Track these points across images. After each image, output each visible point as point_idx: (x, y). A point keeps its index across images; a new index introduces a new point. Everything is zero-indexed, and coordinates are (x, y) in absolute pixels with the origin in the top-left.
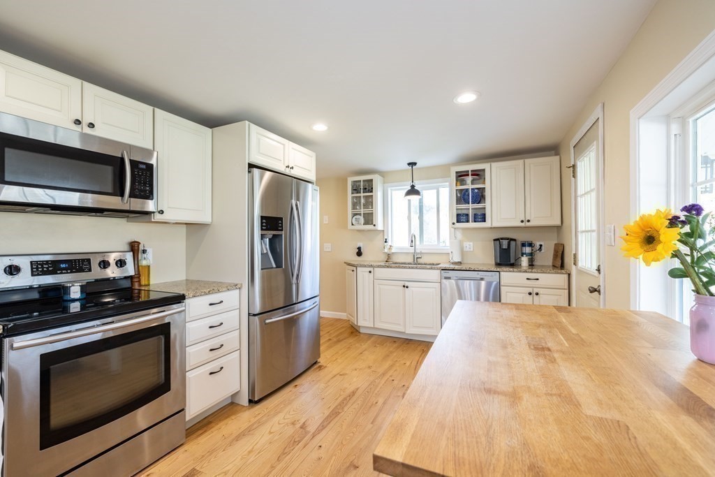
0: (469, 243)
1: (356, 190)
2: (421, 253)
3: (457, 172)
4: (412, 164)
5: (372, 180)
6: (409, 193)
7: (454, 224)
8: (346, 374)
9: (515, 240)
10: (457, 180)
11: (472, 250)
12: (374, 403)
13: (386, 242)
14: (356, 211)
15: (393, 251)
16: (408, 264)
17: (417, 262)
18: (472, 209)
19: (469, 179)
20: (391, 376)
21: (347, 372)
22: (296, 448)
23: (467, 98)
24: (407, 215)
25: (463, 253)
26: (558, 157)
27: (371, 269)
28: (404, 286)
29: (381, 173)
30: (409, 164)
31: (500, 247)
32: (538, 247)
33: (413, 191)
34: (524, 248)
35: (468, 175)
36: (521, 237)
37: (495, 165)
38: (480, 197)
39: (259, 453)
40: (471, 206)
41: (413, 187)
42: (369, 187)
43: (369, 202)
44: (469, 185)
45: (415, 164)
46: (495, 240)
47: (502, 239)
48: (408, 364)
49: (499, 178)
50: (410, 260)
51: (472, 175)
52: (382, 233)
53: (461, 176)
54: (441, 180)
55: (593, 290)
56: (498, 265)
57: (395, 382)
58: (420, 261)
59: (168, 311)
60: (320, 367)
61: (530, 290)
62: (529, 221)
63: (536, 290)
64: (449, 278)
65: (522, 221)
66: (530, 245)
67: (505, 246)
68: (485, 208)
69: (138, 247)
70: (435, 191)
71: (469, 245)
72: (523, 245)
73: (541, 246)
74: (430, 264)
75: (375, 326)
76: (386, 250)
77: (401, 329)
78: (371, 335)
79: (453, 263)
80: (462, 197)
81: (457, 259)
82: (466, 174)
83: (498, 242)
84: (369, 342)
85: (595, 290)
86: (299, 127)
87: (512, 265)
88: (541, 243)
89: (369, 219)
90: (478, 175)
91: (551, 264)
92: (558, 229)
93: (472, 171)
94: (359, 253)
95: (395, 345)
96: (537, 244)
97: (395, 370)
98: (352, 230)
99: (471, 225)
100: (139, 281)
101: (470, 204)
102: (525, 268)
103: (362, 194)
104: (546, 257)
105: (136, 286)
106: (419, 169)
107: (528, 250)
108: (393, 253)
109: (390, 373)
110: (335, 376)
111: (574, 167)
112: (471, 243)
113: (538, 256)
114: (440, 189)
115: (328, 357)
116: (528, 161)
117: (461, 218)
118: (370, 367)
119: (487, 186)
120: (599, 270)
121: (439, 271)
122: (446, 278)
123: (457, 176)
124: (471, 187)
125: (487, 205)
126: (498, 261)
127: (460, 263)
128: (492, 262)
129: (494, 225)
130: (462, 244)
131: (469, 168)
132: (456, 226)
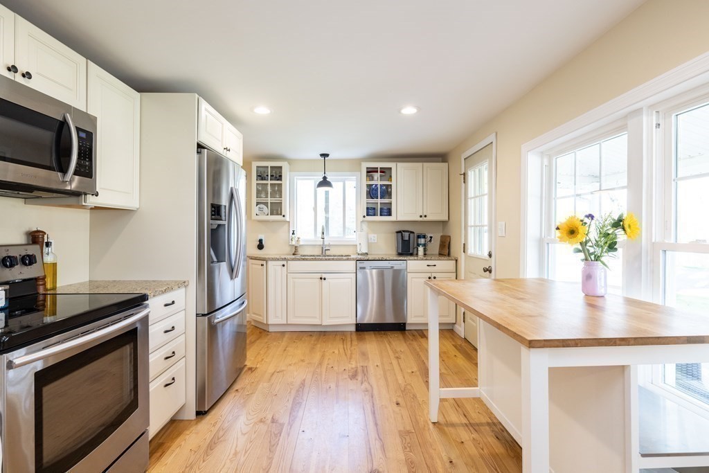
0: (373, 235)
1: (261, 177)
2: (329, 245)
3: (367, 168)
4: (325, 155)
5: (281, 167)
6: (320, 184)
7: (364, 217)
8: (283, 371)
9: (413, 233)
10: (367, 176)
11: (376, 241)
12: (328, 388)
13: (293, 234)
14: (260, 200)
15: (301, 243)
17: (324, 254)
18: (381, 203)
19: (377, 176)
20: (328, 364)
21: (283, 369)
22: (281, 439)
23: (409, 110)
24: (313, 205)
25: (369, 245)
26: (447, 164)
27: (285, 263)
28: (321, 278)
29: (289, 161)
30: (322, 155)
31: (402, 239)
32: (429, 239)
33: (325, 183)
34: (420, 239)
35: (377, 172)
36: (417, 230)
37: (399, 164)
38: (387, 192)
39: (246, 452)
40: (379, 201)
41: (325, 177)
42: (277, 175)
43: (278, 191)
44: (377, 181)
45: (327, 155)
46: (397, 232)
47: (404, 231)
48: (336, 352)
49: (403, 176)
50: (317, 252)
51: (381, 172)
52: (287, 225)
53: (371, 171)
54: (348, 173)
55: (485, 270)
56: (400, 254)
57: (336, 368)
58: (328, 253)
59: (136, 314)
60: (250, 369)
61: (429, 275)
62: (425, 216)
63: (434, 275)
64: (364, 268)
65: (421, 216)
66: (424, 237)
67: (407, 238)
68: (391, 203)
69: (43, 238)
70: (341, 184)
71: (373, 237)
72: (419, 237)
73: (431, 237)
75: (289, 323)
76: (294, 243)
77: (317, 322)
78: (283, 333)
79: (362, 254)
80: (372, 192)
81: (365, 251)
82: (374, 170)
83: (400, 234)
84: (285, 339)
85: (487, 270)
86: (239, 106)
87: (411, 255)
88: (432, 235)
89: (276, 209)
90: (386, 172)
91: (437, 253)
92: (444, 224)
93: (381, 168)
94: (261, 246)
95: (314, 338)
96: (429, 235)
97: (329, 359)
98: (254, 220)
99: (378, 218)
100: (44, 284)
101: (379, 199)
102: (422, 257)
103: (269, 182)
104: (434, 247)
105: (41, 290)
106: (331, 160)
107: (422, 241)
108: (300, 245)
109: (326, 362)
110: (273, 374)
111: (464, 174)
112: (376, 235)
113: (430, 246)
114: (346, 182)
115: (253, 359)
116: (426, 164)
117: (371, 211)
118: (303, 361)
119: (393, 183)
120: (490, 255)
121: (355, 262)
122: (361, 268)
123: (368, 172)
124: (379, 183)
125: (393, 200)
126: (400, 251)
127: (367, 254)
128: (394, 252)
129: (399, 219)
130: (368, 236)
131: (379, 165)
132: (365, 219)
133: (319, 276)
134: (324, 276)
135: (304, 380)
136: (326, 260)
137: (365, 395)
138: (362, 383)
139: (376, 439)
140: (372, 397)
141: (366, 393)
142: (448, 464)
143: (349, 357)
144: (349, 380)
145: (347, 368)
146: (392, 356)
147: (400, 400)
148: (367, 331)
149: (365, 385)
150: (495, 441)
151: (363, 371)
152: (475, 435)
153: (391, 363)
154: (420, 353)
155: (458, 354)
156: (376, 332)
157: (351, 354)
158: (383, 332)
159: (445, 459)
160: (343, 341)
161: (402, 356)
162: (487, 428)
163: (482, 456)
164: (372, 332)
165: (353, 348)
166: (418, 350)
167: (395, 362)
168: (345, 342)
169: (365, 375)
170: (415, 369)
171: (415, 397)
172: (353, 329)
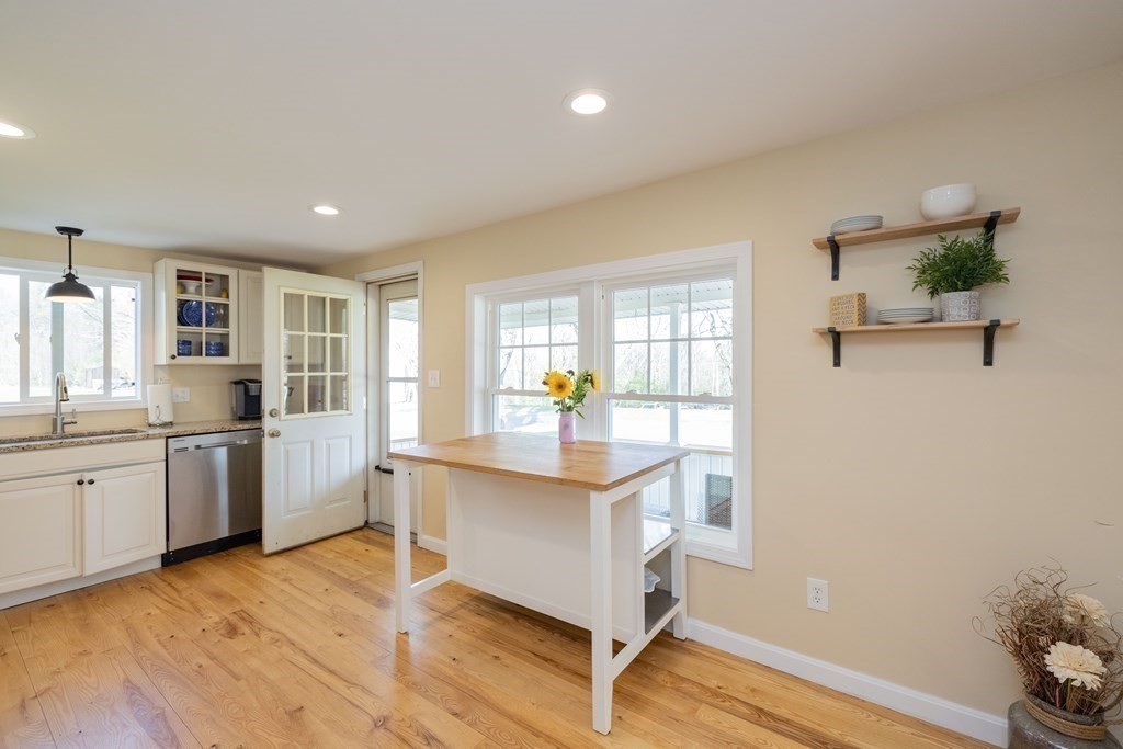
0: (181, 389)
2: (74, 413)
3: (178, 270)
4: (70, 231)
6: (57, 290)
7: (172, 358)
10: (178, 284)
11: (188, 400)
16: (41, 439)
18: (207, 334)
19: (195, 286)
25: (176, 407)
28: (81, 482)
30: (61, 230)
31: (247, 394)
33: (70, 286)
35: (200, 279)
37: (242, 271)
38: (219, 316)
40: (204, 329)
41: (70, 278)
44: (198, 295)
45: (79, 232)
46: (237, 383)
47: (250, 381)
48: (154, 611)
50: (45, 430)
51: (206, 280)
56: (241, 419)
58: (69, 429)
64: (184, 450)
67: (255, 393)
68: (227, 335)
71: (184, 393)
74: (121, 432)
77: (68, 573)
79: (161, 426)
80: (186, 314)
81: (166, 418)
82: (196, 276)
83: (242, 387)
90: (216, 282)
93: (206, 274)
95: (66, 608)
99: (201, 360)
106: (90, 242)
112: (187, 389)
117: (185, 347)
118: (85, 654)
119: (232, 302)
121: (163, 441)
122: (177, 450)
123: (178, 277)
124: (205, 299)
125: (232, 330)
126: (242, 413)
127: (171, 423)
128: (228, 416)
129: (243, 362)
130: (172, 392)
131: (204, 268)
132: (174, 361)
133: (77, 477)
134: (87, 477)
135: (128, 680)
136: (92, 443)
137: (279, 647)
138: (257, 635)
139: (348, 688)
140: (293, 644)
141: (279, 644)
142: (453, 663)
143: (192, 610)
144: (229, 640)
145: (206, 627)
146: (275, 582)
147: (340, 629)
148: (187, 560)
149: (265, 636)
150: (478, 618)
151: (243, 619)
152: (457, 623)
153: (282, 590)
154: (316, 563)
155: (369, 547)
156: (210, 557)
157: (192, 603)
158: (222, 553)
159: (447, 660)
160: (150, 589)
161: (290, 575)
162: (462, 610)
163: (478, 638)
164: (201, 559)
165: (184, 594)
166: (310, 560)
167: (285, 586)
168: (155, 590)
169: (251, 623)
170: (327, 585)
171: (356, 617)
172: (157, 564)
